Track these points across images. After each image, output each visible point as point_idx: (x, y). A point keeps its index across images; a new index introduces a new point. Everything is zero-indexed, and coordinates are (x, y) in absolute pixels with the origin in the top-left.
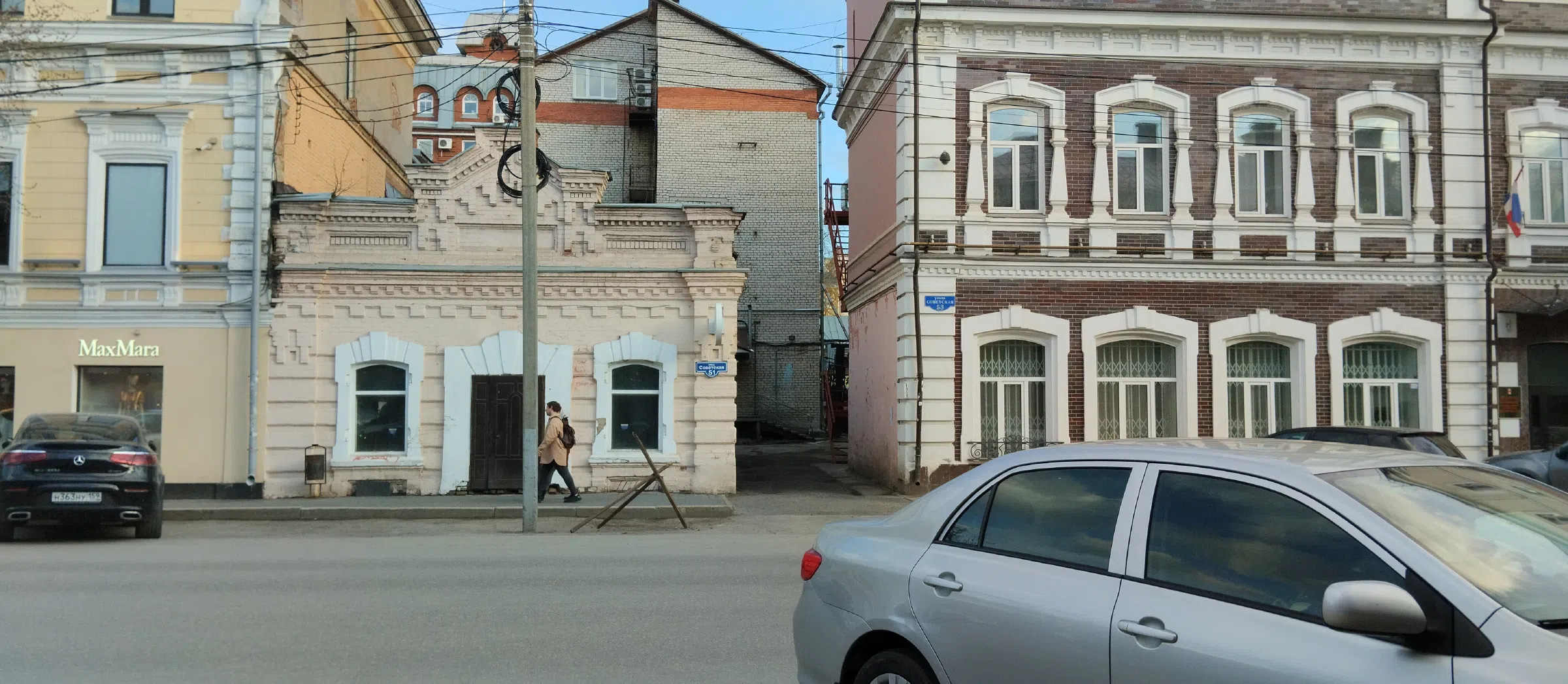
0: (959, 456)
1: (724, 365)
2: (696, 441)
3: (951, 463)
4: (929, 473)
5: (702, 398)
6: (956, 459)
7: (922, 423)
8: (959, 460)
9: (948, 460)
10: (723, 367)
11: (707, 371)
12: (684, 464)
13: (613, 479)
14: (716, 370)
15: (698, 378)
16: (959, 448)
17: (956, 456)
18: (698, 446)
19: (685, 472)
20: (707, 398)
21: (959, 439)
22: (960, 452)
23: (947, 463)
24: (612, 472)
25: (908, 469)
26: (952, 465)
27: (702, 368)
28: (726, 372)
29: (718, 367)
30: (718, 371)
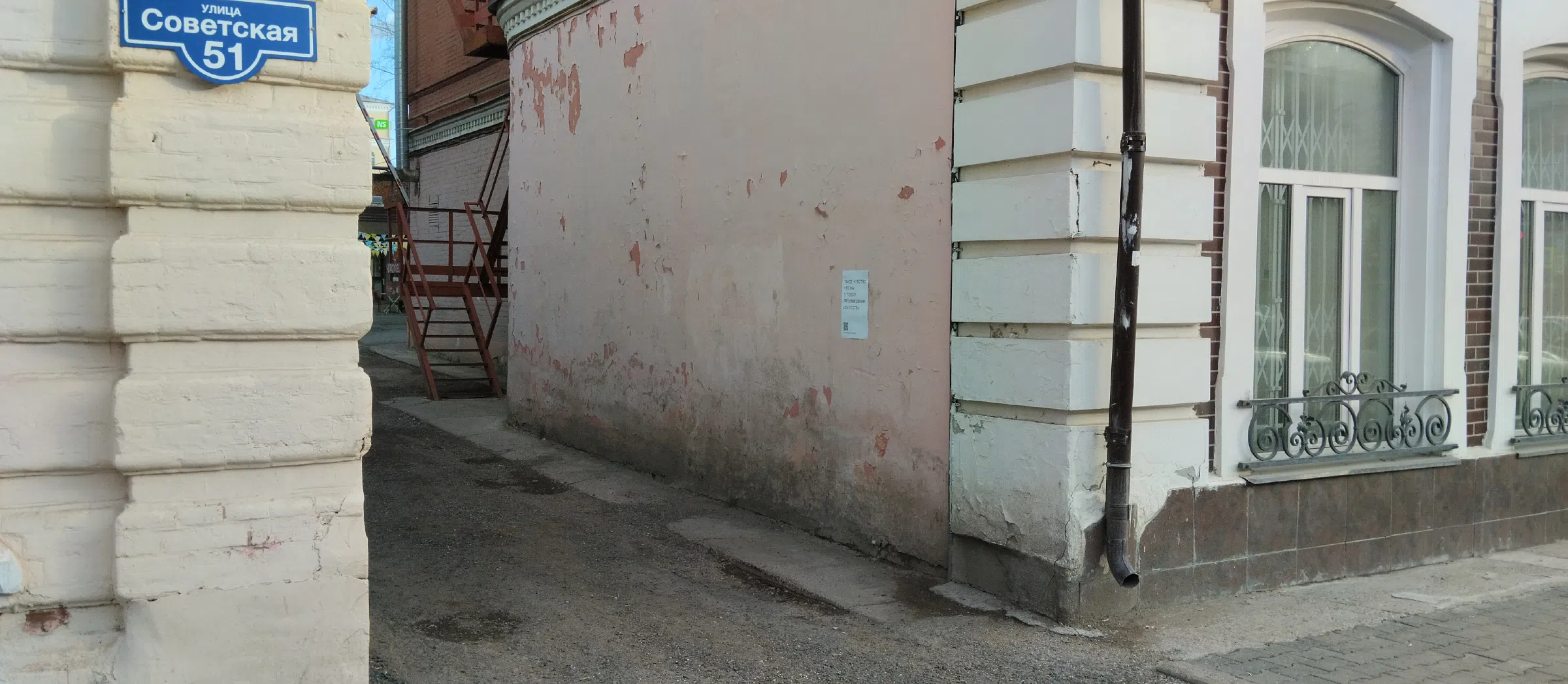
0: (1216, 454)
1: (299, 19)
2: (123, 460)
3: (1200, 484)
5: (160, 201)
6: (1209, 469)
7: (1139, 333)
8: (1216, 470)
9: (1189, 473)
10: (291, 33)
11: (196, 43)
12: (50, 593)
14: (251, 47)
15: (132, 82)
16: (1214, 423)
17: (1210, 454)
18: (139, 486)
19: (58, 637)
20: (195, 204)
21: (1216, 392)
22: (1217, 438)
23: (1186, 484)
25: (1078, 519)
26: (1200, 493)
27: (152, 19)
28: (314, 59)
29: (264, 31)
30: (261, 52)
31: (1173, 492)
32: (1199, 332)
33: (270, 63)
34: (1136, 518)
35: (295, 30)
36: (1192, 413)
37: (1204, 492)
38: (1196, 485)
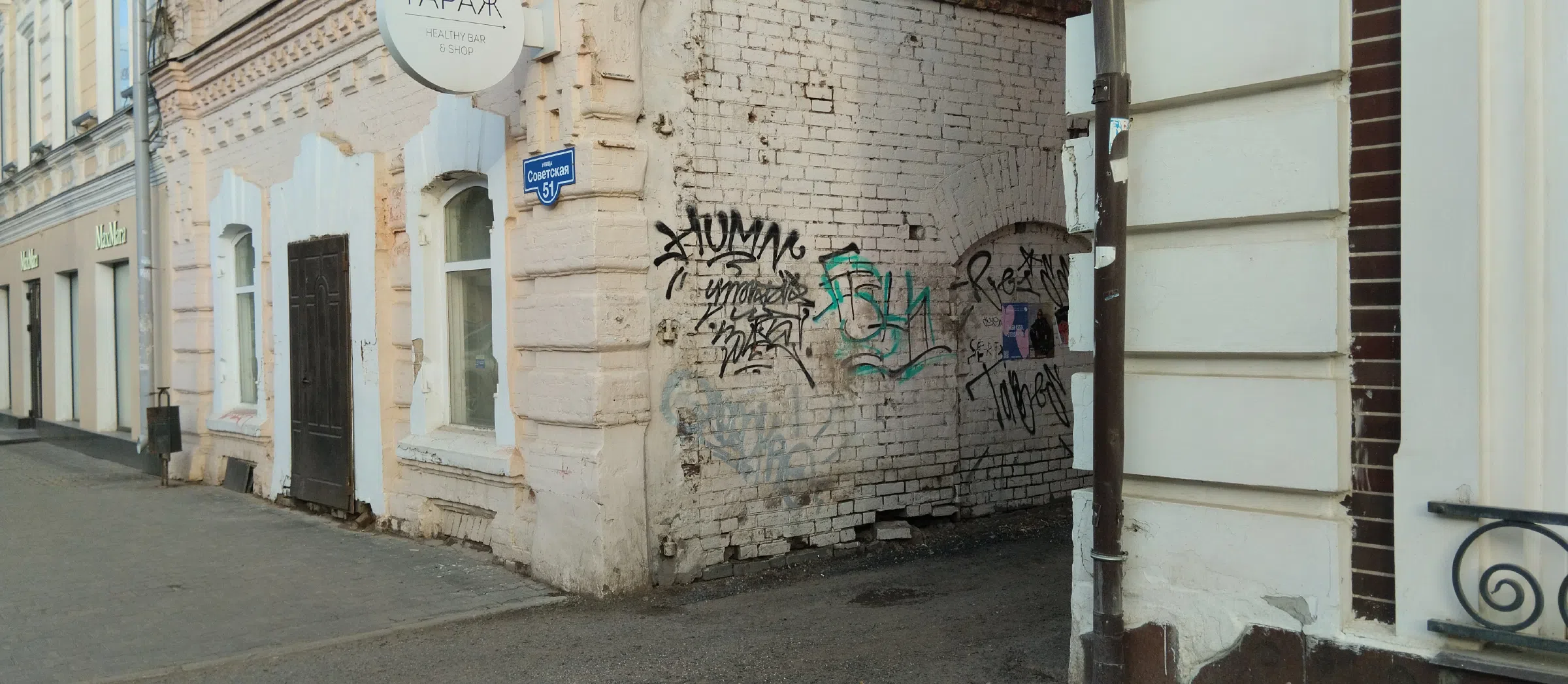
0: (1387, 588)
1: (569, 159)
3: (1318, 632)
4: (1189, 664)
6: (1362, 609)
8: (1387, 615)
9: (1295, 606)
10: (568, 168)
11: (541, 184)
13: (448, 507)
14: (557, 179)
16: (1386, 534)
17: (1360, 584)
21: (1385, 481)
22: (1387, 561)
23: (1290, 624)
24: (451, 490)
25: (1078, 619)
26: (1318, 647)
27: (531, 176)
28: (574, 183)
29: (559, 171)
30: (559, 183)
31: (1257, 630)
32: (1350, 370)
33: (563, 188)
34: (1177, 648)
35: (567, 166)
36: (1335, 510)
37: (1327, 649)
38: (1309, 630)
